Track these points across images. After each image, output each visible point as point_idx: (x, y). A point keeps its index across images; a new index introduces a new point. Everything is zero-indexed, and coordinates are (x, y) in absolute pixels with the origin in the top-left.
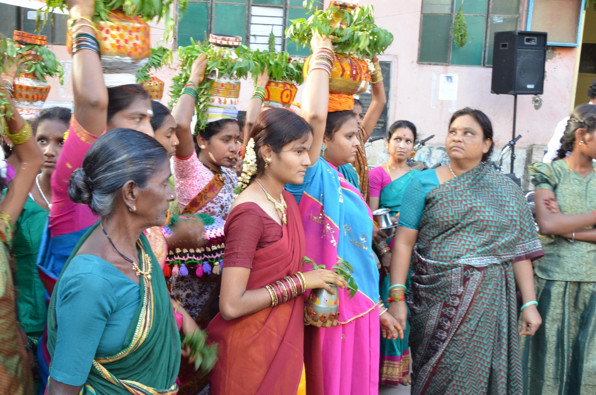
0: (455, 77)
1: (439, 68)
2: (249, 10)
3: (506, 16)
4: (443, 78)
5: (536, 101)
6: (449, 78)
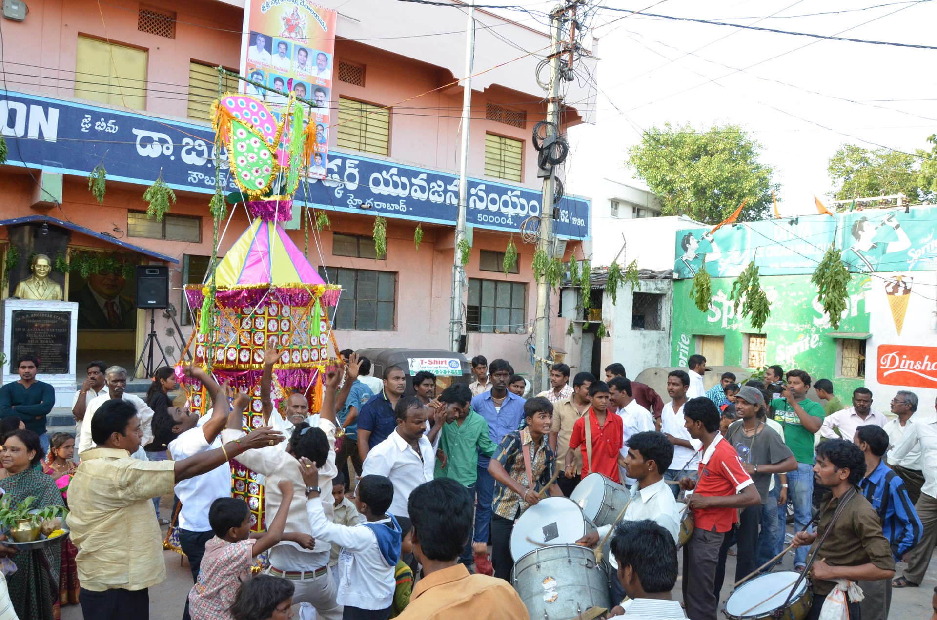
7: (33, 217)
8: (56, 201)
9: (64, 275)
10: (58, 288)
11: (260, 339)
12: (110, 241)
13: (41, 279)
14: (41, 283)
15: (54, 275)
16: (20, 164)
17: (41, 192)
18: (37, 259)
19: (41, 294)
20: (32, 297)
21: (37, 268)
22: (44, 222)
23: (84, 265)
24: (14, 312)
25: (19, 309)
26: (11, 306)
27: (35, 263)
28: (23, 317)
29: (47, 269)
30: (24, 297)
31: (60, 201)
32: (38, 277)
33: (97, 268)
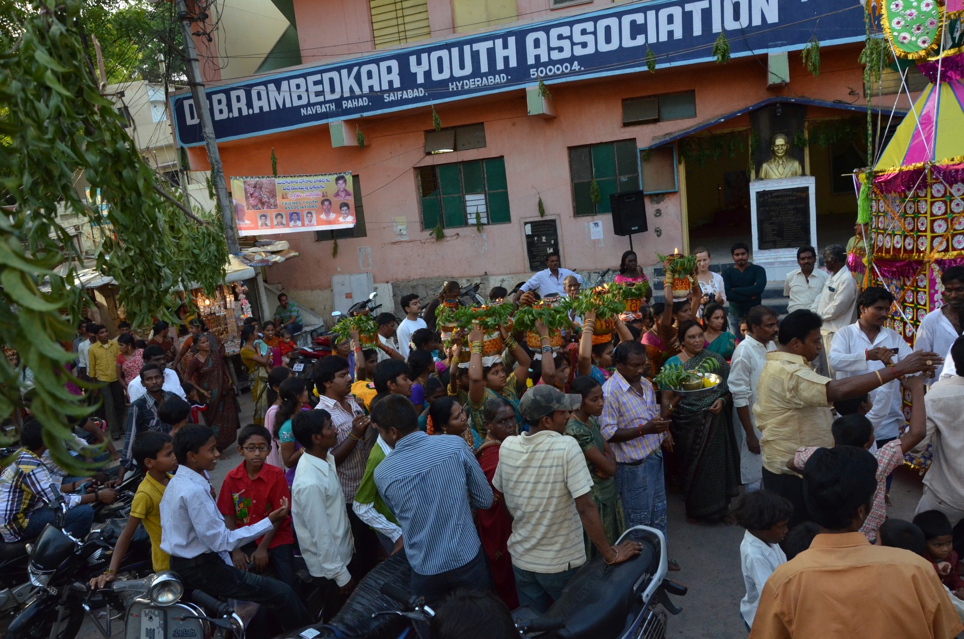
0: (600, 223)
1: (589, 218)
2: (464, 198)
3: (629, 176)
4: (592, 225)
5: (658, 231)
6: (596, 224)
7: (767, 100)
8: (783, 81)
9: (802, 151)
10: (796, 164)
11: (922, 224)
12: (843, 108)
13: (781, 158)
14: (781, 162)
15: (794, 153)
16: (748, 53)
17: (770, 75)
18: (775, 139)
19: (781, 172)
20: (774, 177)
21: (776, 148)
22: (777, 103)
23: (822, 137)
24: (757, 193)
25: (762, 190)
26: (755, 188)
27: (774, 143)
28: (766, 197)
29: (784, 148)
30: (767, 177)
31: (788, 80)
32: (777, 156)
33: (835, 137)
